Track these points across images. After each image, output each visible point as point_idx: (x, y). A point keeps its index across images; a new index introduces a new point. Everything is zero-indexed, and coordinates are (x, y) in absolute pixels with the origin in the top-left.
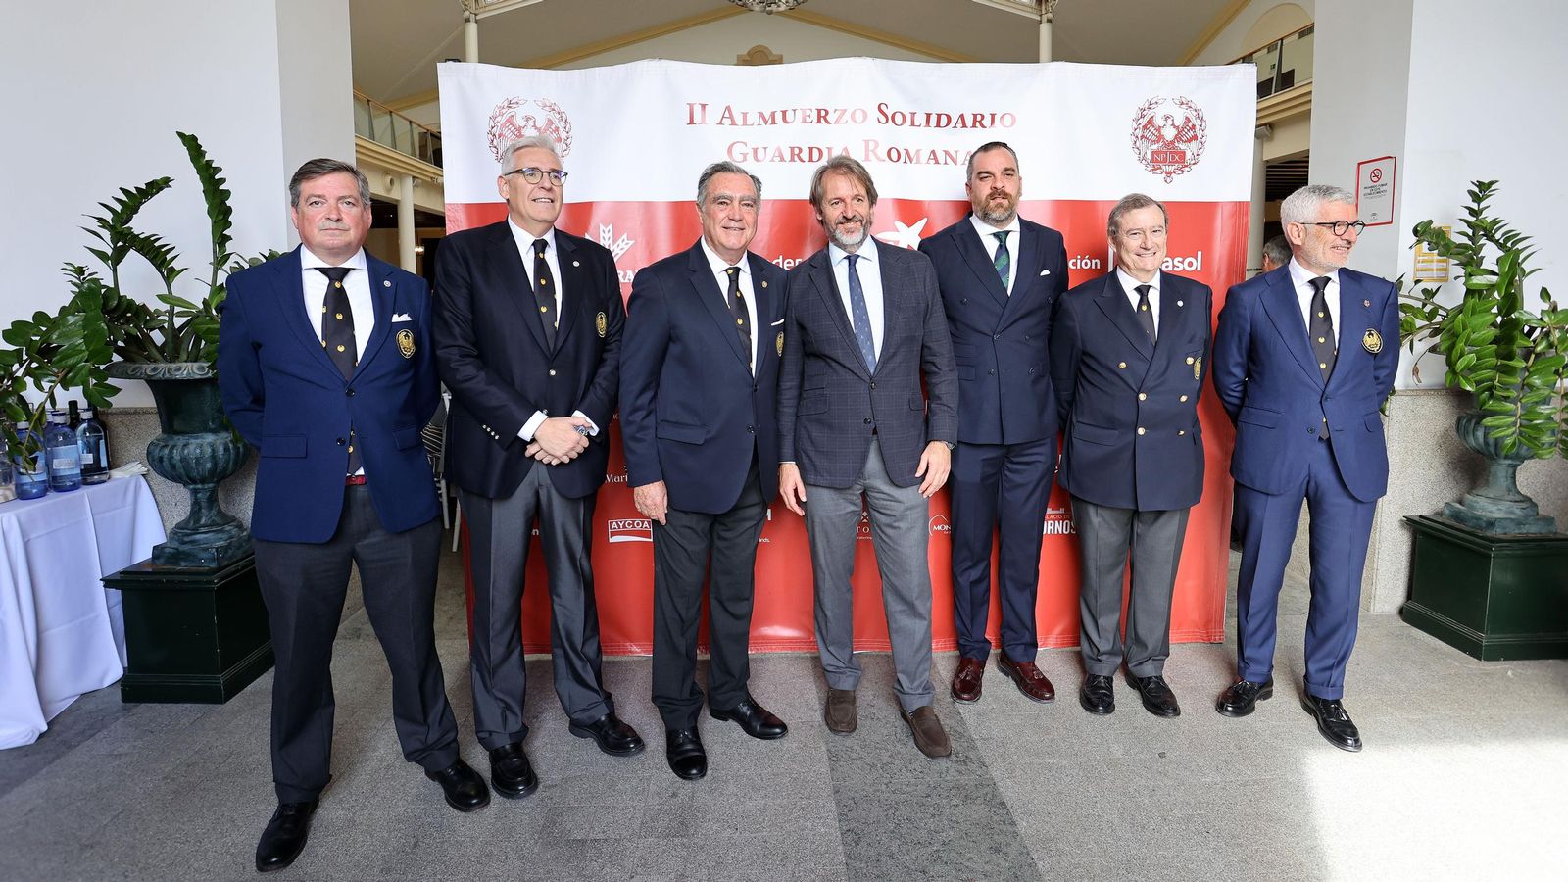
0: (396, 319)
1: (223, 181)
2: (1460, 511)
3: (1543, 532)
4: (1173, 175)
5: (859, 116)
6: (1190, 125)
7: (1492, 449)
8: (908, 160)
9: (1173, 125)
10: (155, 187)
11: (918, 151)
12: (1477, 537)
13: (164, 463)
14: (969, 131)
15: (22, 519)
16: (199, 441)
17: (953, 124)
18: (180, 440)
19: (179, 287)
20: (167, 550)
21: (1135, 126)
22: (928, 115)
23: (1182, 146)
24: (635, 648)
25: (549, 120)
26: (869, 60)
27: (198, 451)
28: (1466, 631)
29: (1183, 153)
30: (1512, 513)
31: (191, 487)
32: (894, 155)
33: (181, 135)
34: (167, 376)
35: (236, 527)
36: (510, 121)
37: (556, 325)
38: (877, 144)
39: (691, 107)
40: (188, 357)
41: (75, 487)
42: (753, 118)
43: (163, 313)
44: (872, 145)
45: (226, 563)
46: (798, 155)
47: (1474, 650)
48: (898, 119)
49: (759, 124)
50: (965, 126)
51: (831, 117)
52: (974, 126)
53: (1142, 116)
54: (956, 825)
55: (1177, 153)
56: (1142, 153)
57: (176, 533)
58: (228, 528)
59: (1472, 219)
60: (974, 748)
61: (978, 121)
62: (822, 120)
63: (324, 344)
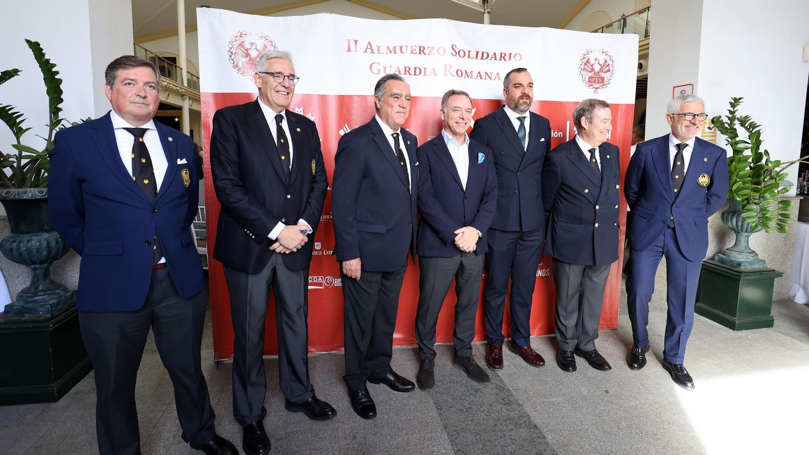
0: (179, 162)
1: (57, 73)
2: (723, 259)
3: (761, 267)
4: (598, 89)
5: (441, 51)
6: (607, 64)
7: (740, 229)
8: (466, 76)
9: (599, 63)
10: (8, 75)
11: (472, 72)
12: (733, 271)
13: (14, 253)
14: (498, 61)
16: (38, 238)
17: (490, 58)
18: (26, 238)
19: (25, 140)
20: (15, 307)
21: (581, 63)
22: (477, 53)
23: (603, 75)
24: (313, 349)
25: (265, 45)
26: (448, 20)
27: (38, 244)
28: (728, 317)
29: (603, 79)
30: (748, 258)
31: (32, 266)
32: (460, 73)
33: (28, 41)
34: (17, 197)
35: (63, 290)
36: (241, 45)
37: (290, 167)
38: (451, 67)
39: (349, 41)
40: (31, 185)
42: (384, 49)
43: (12, 157)
44: (448, 68)
45: (57, 314)
46: (408, 71)
47: (732, 326)
48: (462, 54)
49: (387, 53)
50: (496, 59)
51: (426, 51)
52: (500, 60)
53: (584, 58)
54: (515, 442)
55: (600, 78)
56: (584, 78)
57: (22, 297)
58: (58, 291)
59: (730, 116)
60: (512, 395)
61: (502, 57)
62: (422, 52)
63: (134, 179)
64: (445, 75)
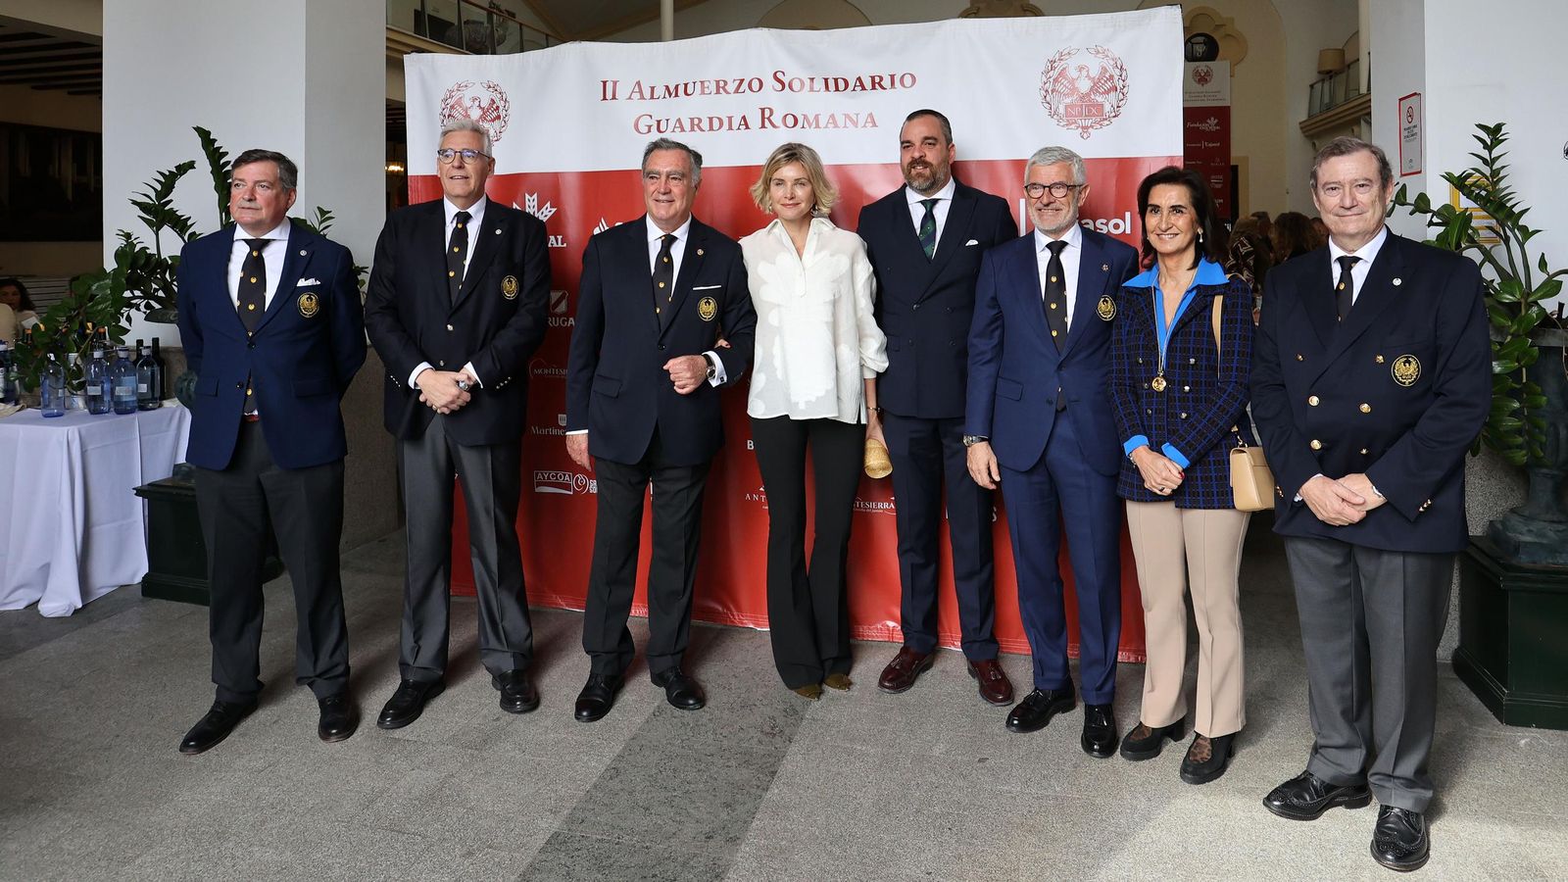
0: (302, 283)
4: (1090, 130)
5: (755, 85)
6: (1107, 76)
8: (806, 125)
9: (1088, 76)
10: (183, 169)
11: (817, 117)
14: (869, 94)
15: (83, 433)
17: (851, 87)
21: (1045, 80)
22: (826, 80)
23: (1100, 99)
24: (560, 603)
25: (492, 100)
26: (766, 30)
29: (1101, 107)
32: (790, 121)
33: (196, 128)
36: (459, 102)
37: (460, 287)
38: (772, 112)
39: (605, 83)
41: (131, 411)
42: (660, 91)
44: (768, 113)
46: (698, 125)
48: (796, 85)
49: (664, 98)
50: (864, 88)
51: (731, 87)
52: (874, 88)
53: (1052, 69)
55: (1094, 106)
56: (1053, 108)
61: (876, 83)
62: (721, 91)
64: (763, 126)
